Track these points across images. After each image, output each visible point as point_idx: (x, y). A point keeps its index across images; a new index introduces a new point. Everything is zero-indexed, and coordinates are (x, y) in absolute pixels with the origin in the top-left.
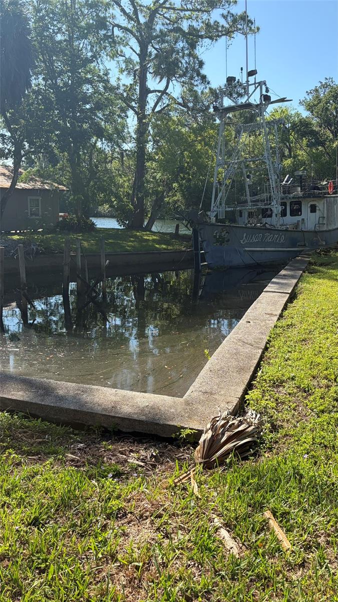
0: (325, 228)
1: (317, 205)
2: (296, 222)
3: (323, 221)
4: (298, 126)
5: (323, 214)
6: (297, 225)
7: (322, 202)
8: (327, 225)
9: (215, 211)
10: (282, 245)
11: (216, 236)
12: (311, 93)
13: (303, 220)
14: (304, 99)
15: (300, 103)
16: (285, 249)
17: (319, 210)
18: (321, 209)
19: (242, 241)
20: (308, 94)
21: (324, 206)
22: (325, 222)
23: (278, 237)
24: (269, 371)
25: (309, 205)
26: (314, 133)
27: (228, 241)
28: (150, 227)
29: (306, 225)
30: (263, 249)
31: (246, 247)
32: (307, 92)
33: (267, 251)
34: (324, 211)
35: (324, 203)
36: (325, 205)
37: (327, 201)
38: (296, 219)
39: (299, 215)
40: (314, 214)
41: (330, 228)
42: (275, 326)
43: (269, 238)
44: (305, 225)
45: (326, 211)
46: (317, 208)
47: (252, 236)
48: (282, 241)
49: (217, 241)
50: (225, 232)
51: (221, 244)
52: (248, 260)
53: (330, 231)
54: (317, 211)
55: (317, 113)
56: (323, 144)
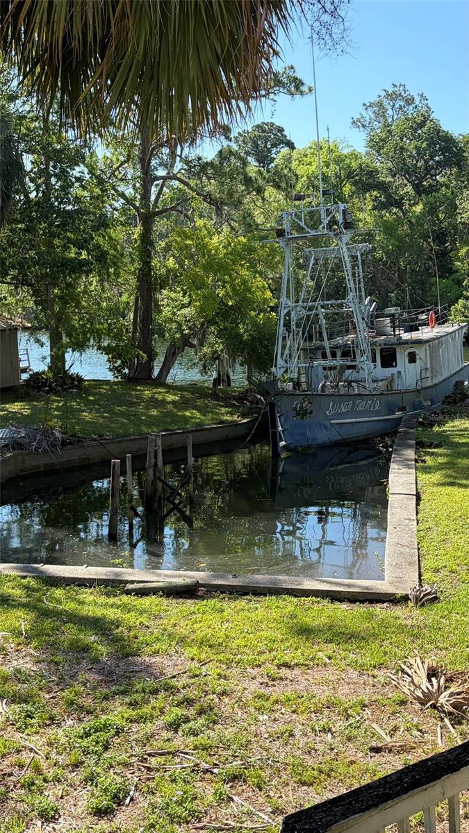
0: (429, 383)
1: (417, 352)
2: (390, 375)
3: (426, 374)
4: (357, 175)
5: (426, 364)
6: (391, 381)
7: (424, 348)
8: (432, 377)
9: (283, 367)
10: (377, 413)
11: (296, 408)
12: (370, 106)
13: (399, 373)
14: (359, 117)
15: (354, 122)
16: (381, 418)
17: (420, 359)
18: (423, 357)
19: (328, 412)
20: (366, 109)
21: (426, 353)
22: (428, 375)
23: (371, 404)
24: (427, 563)
25: (406, 353)
26: (382, 187)
27: (311, 413)
28: (163, 378)
29: (404, 379)
30: (354, 420)
31: (333, 420)
32: (364, 105)
33: (359, 422)
34: (426, 360)
35: (426, 350)
36: (428, 351)
37: (429, 346)
38: (389, 371)
39: (393, 367)
40: (414, 364)
41: (436, 381)
42: (418, 531)
43: (361, 405)
44: (402, 380)
45: (429, 360)
46: (417, 357)
47: (340, 404)
48: (377, 407)
49: (298, 415)
50: (307, 402)
51: (302, 418)
52: (334, 436)
53: (436, 385)
54: (418, 361)
55: (387, 154)
56: (399, 204)
